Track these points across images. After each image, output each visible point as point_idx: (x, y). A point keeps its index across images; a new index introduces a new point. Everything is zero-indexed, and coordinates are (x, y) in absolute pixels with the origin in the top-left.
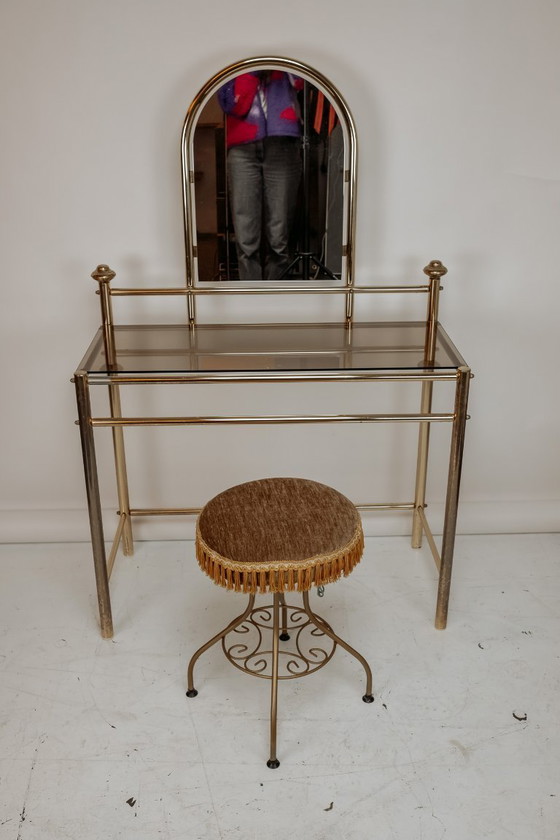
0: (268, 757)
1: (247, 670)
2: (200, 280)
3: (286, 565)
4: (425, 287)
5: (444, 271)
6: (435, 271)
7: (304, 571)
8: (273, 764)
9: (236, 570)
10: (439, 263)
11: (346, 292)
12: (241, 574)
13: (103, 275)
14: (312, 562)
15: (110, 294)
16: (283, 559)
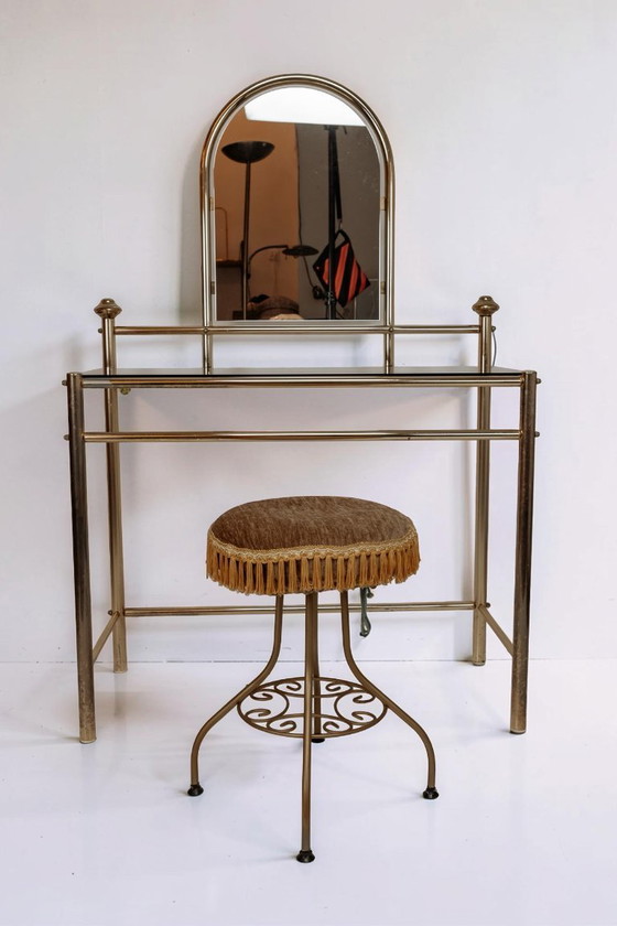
0: (298, 847)
1: (268, 730)
2: (218, 319)
3: (323, 551)
4: (476, 326)
5: (495, 308)
6: (486, 307)
7: (346, 561)
8: (306, 856)
9: (259, 562)
10: (489, 298)
11: (384, 332)
12: (265, 567)
13: (107, 310)
14: (356, 550)
15: (114, 333)
16: (318, 543)
